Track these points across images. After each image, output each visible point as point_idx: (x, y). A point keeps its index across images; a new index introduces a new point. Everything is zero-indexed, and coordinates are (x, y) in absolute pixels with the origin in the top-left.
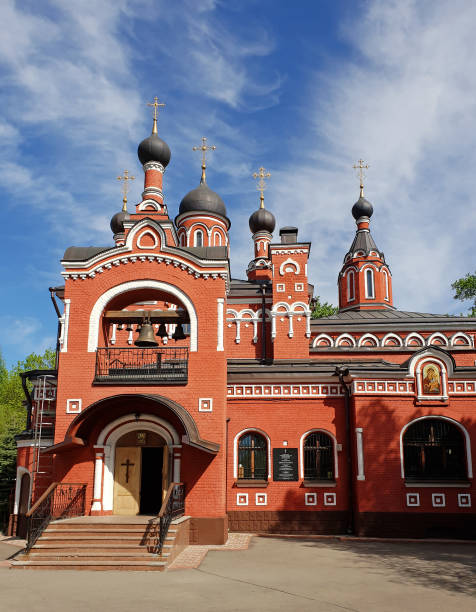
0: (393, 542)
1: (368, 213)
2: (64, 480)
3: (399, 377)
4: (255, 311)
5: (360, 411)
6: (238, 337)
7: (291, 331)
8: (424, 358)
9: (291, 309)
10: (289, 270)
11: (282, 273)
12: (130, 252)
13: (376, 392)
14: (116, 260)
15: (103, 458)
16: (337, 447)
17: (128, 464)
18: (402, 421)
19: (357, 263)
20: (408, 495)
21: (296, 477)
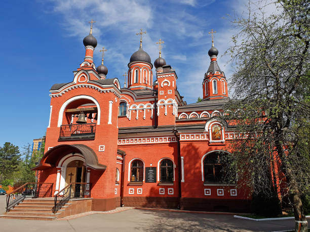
0: (198, 213)
1: (216, 54)
2: (45, 182)
3: (201, 132)
4: (152, 104)
5: (182, 149)
6: (145, 116)
7: (166, 112)
8: (213, 122)
9: (166, 102)
10: (166, 84)
11: (162, 86)
12: (75, 84)
13: (190, 139)
14: (70, 88)
15: (60, 172)
16: (175, 166)
17: (71, 175)
18: (202, 153)
19: (209, 77)
20: (205, 190)
21: (155, 181)
